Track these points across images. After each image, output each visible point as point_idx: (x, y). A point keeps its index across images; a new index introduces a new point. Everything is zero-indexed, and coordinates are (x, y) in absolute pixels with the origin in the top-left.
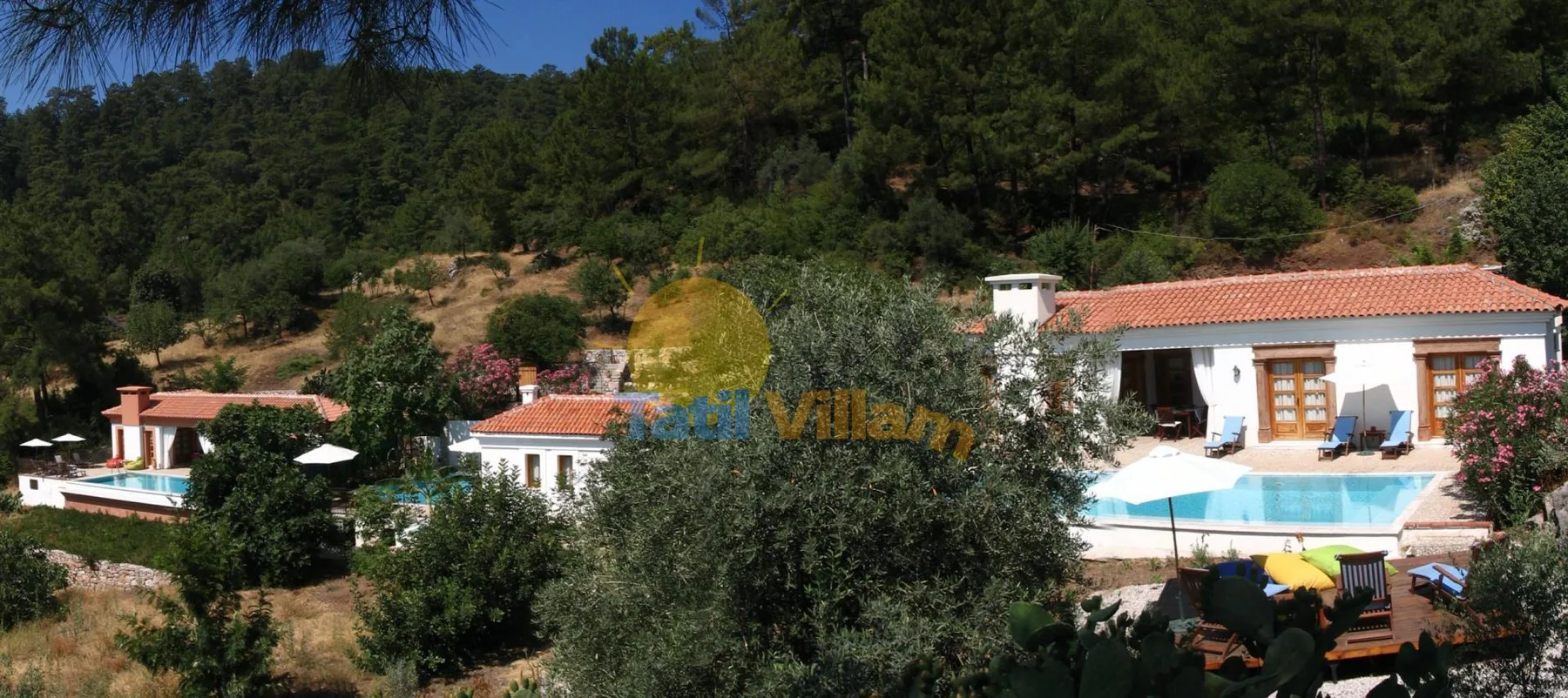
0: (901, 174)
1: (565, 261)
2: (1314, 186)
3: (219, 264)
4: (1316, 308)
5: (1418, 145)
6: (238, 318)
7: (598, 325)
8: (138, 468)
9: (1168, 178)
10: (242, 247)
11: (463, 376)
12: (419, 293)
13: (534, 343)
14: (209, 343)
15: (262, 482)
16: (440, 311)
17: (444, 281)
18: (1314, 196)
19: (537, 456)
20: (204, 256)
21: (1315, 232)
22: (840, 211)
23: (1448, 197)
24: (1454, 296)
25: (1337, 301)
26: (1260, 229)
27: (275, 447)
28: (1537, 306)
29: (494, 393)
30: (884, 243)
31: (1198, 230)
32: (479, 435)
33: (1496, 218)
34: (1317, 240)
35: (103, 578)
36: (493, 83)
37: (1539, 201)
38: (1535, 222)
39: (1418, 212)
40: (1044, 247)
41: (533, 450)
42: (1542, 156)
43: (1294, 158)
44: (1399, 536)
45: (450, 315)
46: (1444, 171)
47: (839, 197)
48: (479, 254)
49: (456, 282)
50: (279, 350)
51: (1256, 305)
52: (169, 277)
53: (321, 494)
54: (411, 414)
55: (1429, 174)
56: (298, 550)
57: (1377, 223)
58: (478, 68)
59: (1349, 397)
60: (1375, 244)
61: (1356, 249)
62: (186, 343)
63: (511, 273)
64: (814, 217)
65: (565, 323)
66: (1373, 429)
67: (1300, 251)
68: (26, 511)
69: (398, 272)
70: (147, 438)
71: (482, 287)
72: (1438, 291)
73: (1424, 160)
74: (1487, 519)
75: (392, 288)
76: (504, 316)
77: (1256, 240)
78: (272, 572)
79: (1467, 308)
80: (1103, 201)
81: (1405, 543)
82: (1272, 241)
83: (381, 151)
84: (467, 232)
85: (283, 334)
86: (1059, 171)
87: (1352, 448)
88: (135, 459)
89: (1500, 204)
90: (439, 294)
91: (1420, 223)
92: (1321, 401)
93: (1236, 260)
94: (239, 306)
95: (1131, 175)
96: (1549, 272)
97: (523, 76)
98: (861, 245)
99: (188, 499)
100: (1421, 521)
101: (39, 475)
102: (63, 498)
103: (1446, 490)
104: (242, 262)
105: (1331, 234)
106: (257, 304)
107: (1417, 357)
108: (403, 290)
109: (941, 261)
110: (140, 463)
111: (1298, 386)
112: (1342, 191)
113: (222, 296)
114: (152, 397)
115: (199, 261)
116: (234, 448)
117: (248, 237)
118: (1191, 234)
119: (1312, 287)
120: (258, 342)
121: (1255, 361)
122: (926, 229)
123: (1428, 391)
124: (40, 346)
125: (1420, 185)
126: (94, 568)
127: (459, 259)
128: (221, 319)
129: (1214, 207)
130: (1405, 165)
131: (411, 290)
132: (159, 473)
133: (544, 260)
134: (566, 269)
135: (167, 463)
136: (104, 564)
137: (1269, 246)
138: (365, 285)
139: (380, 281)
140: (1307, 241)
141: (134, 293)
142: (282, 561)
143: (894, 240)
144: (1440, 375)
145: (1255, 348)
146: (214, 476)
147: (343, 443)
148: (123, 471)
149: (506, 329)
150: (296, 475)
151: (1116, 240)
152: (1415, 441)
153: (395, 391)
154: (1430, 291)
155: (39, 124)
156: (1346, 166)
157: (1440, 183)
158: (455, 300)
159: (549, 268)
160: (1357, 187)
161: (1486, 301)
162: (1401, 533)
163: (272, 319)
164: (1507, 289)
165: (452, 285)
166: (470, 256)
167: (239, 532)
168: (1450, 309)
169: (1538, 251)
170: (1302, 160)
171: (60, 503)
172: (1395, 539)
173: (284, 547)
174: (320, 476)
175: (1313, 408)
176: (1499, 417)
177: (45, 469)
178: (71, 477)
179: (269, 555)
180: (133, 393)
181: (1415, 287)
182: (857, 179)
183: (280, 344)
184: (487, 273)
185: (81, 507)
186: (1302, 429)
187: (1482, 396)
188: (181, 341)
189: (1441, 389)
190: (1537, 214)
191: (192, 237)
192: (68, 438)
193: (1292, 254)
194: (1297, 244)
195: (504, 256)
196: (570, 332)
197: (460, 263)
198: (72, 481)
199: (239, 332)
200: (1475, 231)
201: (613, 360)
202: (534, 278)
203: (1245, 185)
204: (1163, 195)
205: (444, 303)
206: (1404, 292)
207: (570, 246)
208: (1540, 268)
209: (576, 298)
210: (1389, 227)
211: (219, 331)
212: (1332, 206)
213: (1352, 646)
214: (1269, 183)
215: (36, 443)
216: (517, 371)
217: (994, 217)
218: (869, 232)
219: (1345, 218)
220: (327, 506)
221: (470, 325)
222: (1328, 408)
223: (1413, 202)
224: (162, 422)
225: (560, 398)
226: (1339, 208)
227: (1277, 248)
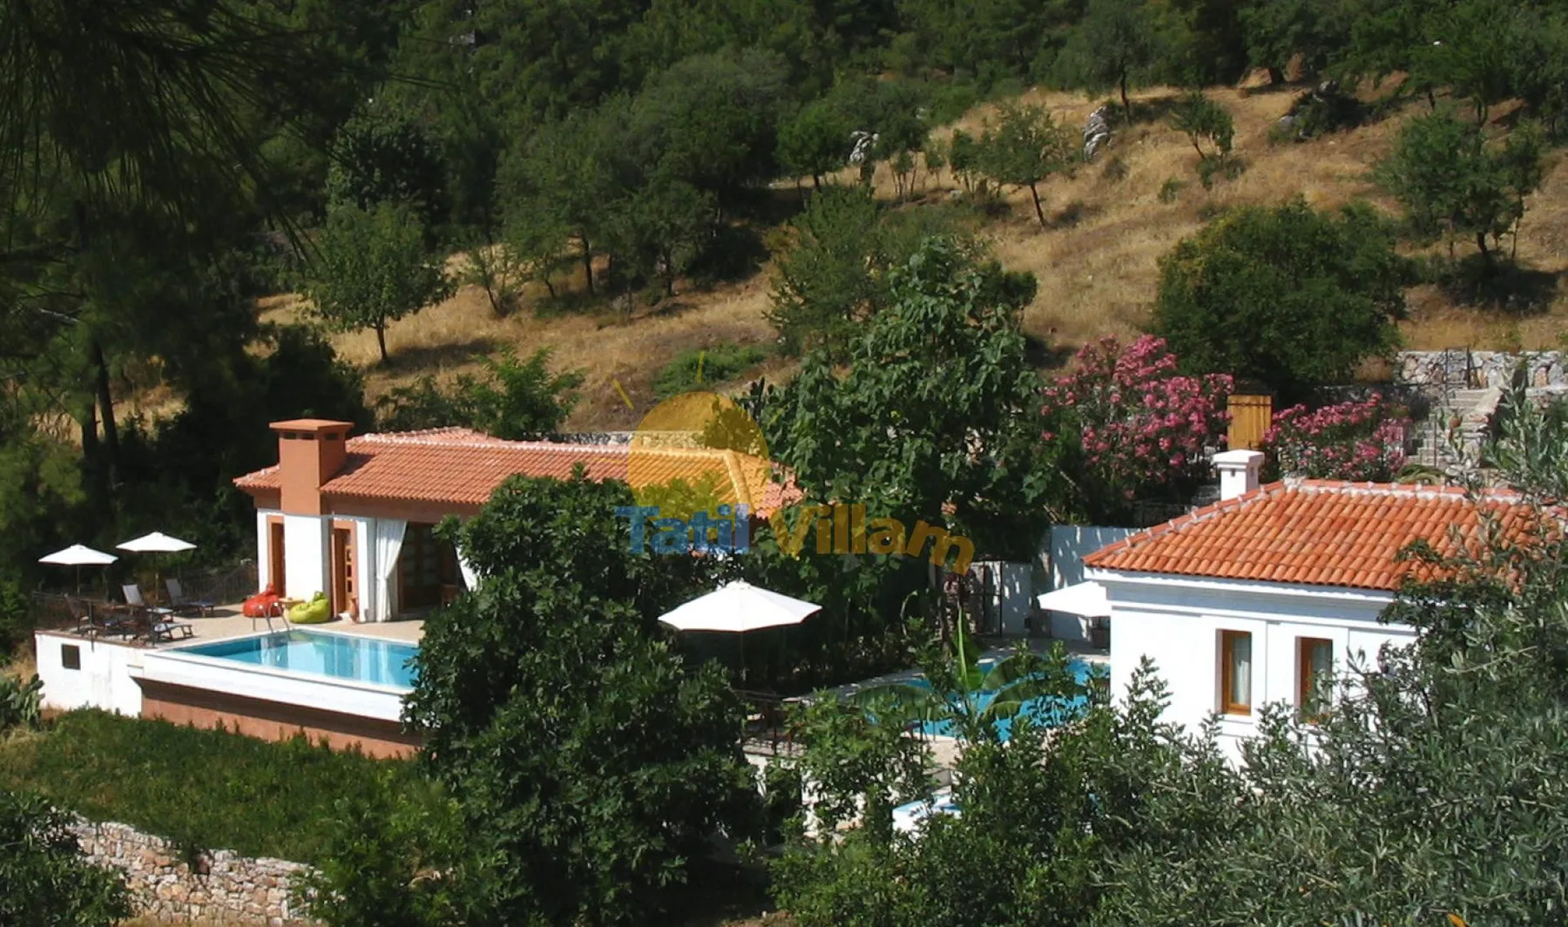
1: (1370, 109)
3: (542, 105)
6: (573, 247)
7: (1444, 281)
8: (314, 619)
10: (597, 65)
11: (1091, 414)
12: (1012, 193)
13: (1271, 333)
14: (504, 307)
15: (580, 674)
16: (1059, 235)
17: (1071, 163)
19: (1246, 637)
20: (507, 86)
27: (619, 588)
29: (1164, 459)
32: (1105, 575)
35: (219, 893)
41: (1236, 621)
45: (1082, 249)
48: (1161, 92)
49: (1101, 165)
50: (663, 326)
52: (420, 141)
53: (715, 708)
54: (960, 503)
56: (658, 844)
62: (447, 305)
63: (1234, 142)
65: (1351, 283)
68: (51, 724)
69: (960, 139)
70: (338, 547)
71: (1164, 177)
75: (946, 177)
76: (1198, 263)
78: (597, 894)
84: (1131, 38)
85: (675, 286)
88: (309, 598)
90: (1059, 194)
94: (574, 218)
99: (418, 703)
101: (82, 634)
102: (138, 690)
104: (596, 102)
106: (618, 210)
108: (974, 184)
110: (320, 606)
113: (535, 192)
114: (351, 445)
115: (493, 95)
116: (523, 588)
117: (614, 38)
120: (617, 304)
124: (91, 315)
126: (198, 868)
127: (1111, 106)
128: (531, 247)
131: (992, 185)
132: (364, 633)
133: (1318, 109)
134: (1373, 132)
135: (383, 610)
136: (221, 859)
138: (882, 167)
139: (919, 159)
141: (337, 177)
142: (620, 870)
146: (473, 652)
147: (780, 579)
148: (279, 625)
149: (1202, 297)
150: (660, 658)
153: (921, 456)
158: (1096, 210)
159: (1332, 130)
163: (650, 251)
165: (1092, 172)
166: (1138, 96)
167: (520, 795)
171: (130, 703)
173: (626, 836)
174: (714, 662)
177: (97, 619)
178: (158, 639)
179: (590, 852)
180: (308, 435)
183: (666, 312)
184: (1174, 141)
185: (180, 715)
188: (437, 300)
191: (482, 39)
192: (156, 542)
195: (1221, 96)
196: (1361, 304)
197: (1112, 116)
198: (159, 650)
199: (575, 280)
201: (1472, 379)
202: (1292, 155)
205: (1070, 217)
207: (1385, 71)
209: (1387, 209)
211: (528, 277)
215: (76, 555)
216: (1222, 404)
220: (726, 738)
221: (1127, 277)
224: (375, 508)
225: (1311, 488)
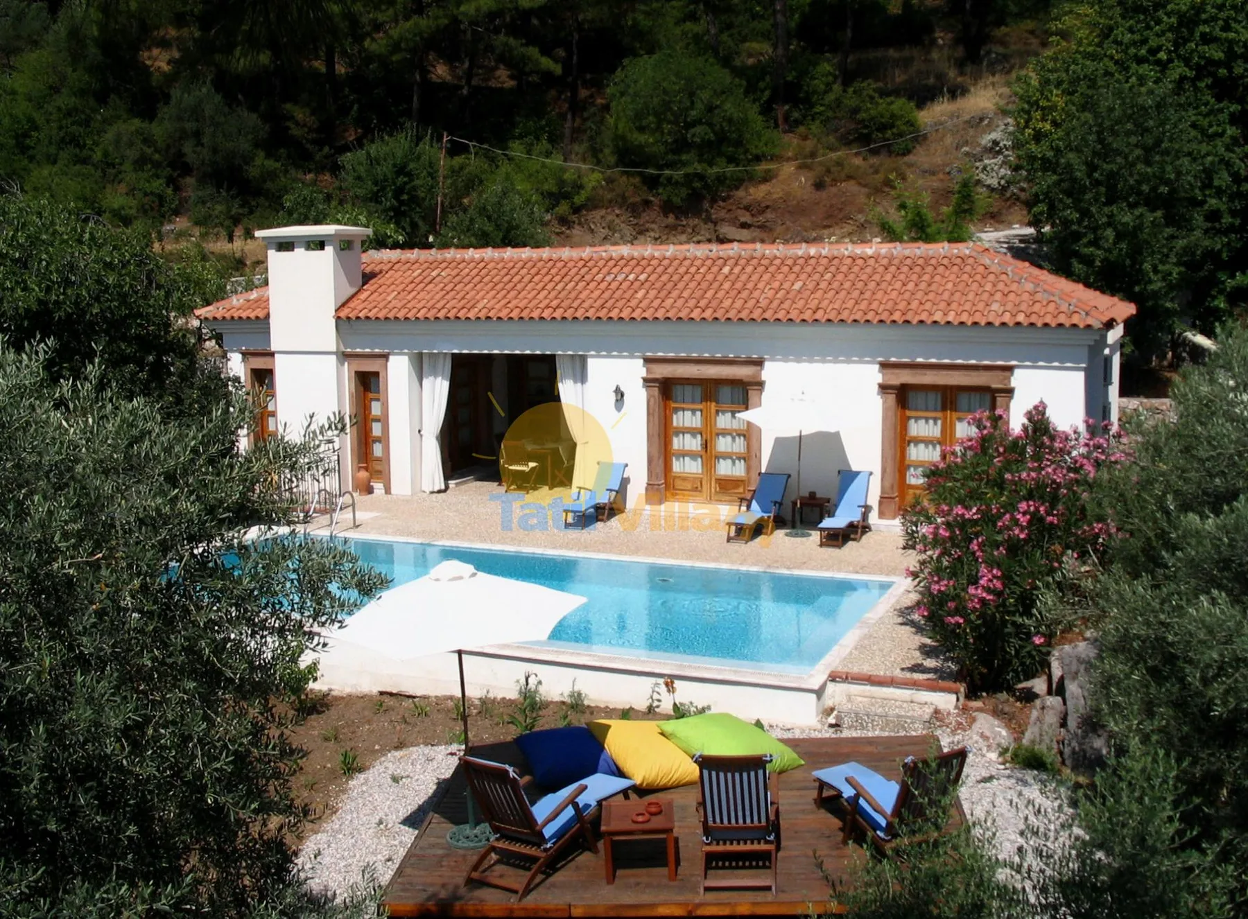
0: (164, 44)
2: (767, 93)
4: (738, 304)
5: (930, 30)
9: (558, 69)
18: (767, 110)
21: (763, 166)
22: (65, 100)
23: (967, 117)
24: (946, 296)
25: (770, 294)
26: (684, 157)
28: (1075, 319)
30: (132, 154)
31: (595, 154)
33: (1032, 158)
34: (767, 178)
37: (1099, 133)
38: (1092, 168)
39: (920, 138)
40: (361, 170)
42: (1112, 58)
43: (747, 44)
44: (819, 693)
46: (962, 74)
47: (63, 78)
51: (653, 293)
55: (940, 77)
57: (857, 154)
59: (780, 443)
60: (851, 187)
61: (823, 194)
64: (22, 108)
66: (812, 495)
67: (740, 193)
72: (923, 286)
73: (935, 55)
74: (957, 677)
77: (678, 174)
79: (964, 318)
80: (465, 91)
81: (828, 702)
82: (701, 177)
86: (396, 47)
87: (780, 522)
89: (1038, 136)
91: (921, 157)
92: (739, 446)
93: (647, 203)
95: (506, 59)
96: (1109, 251)
98: (98, 155)
100: (855, 669)
103: (904, 612)
105: (789, 169)
107: (884, 388)
109: (219, 186)
111: (708, 421)
112: (808, 102)
118: (584, 160)
119: (737, 270)
121: (645, 380)
122: (197, 134)
123: (898, 441)
125: (924, 97)
129: (618, 121)
130: (906, 63)
137: (697, 185)
140: (752, 179)
143: (149, 151)
144: (917, 419)
145: (648, 361)
151: (473, 162)
152: (873, 518)
154: (911, 286)
156: (815, 64)
157: (956, 92)
160: (831, 97)
161: (995, 307)
162: (823, 687)
164: (1029, 287)
168: (938, 317)
169: (1091, 216)
170: (758, 50)
172: (814, 696)
175: (726, 456)
176: (989, 519)
181: (888, 277)
182: (93, 51)
186: (709, 487)
187: (966, 478)
189: (917, 441)
190: (1095, 153)
193: (729, 197)
194: (738, 183)
200: (1002, 171)
203: (665, 92)
204: (553, 93)
206: (872, 285)
208: (1095, 243)
210: (874, 160)
212: (792, 125)
213: (711, 896)
214: (702, 87)
217: (300, 115)
218: (109, 136)
219: (809, 145)
222: (749, 457)
223: (911, 123)
226: (802, 129)
227: (706, 186)
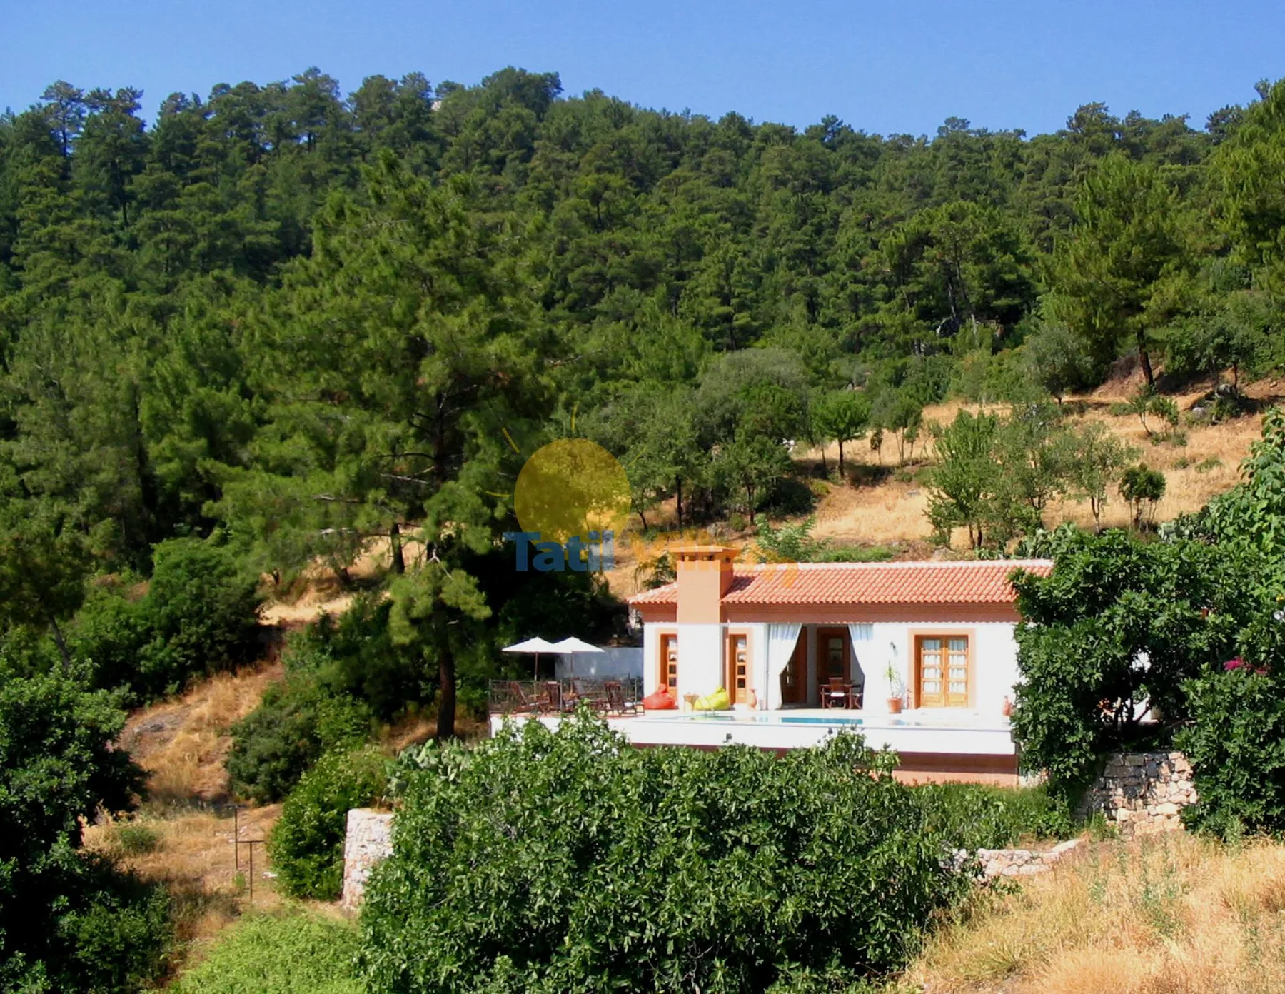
8: (721, 707)
36: (860, 148)
58: (830, 121)
70: (731, 650)
83: (698, 254)
85: (755, 517)
97: (908, 138)
110: (723, 697)
135: (774, 698)
155: (29, 148)
180: (710, 557)
